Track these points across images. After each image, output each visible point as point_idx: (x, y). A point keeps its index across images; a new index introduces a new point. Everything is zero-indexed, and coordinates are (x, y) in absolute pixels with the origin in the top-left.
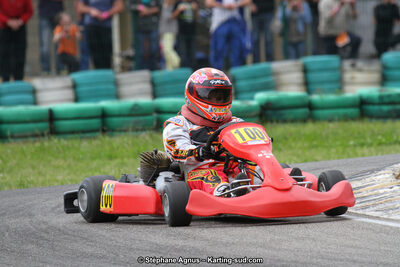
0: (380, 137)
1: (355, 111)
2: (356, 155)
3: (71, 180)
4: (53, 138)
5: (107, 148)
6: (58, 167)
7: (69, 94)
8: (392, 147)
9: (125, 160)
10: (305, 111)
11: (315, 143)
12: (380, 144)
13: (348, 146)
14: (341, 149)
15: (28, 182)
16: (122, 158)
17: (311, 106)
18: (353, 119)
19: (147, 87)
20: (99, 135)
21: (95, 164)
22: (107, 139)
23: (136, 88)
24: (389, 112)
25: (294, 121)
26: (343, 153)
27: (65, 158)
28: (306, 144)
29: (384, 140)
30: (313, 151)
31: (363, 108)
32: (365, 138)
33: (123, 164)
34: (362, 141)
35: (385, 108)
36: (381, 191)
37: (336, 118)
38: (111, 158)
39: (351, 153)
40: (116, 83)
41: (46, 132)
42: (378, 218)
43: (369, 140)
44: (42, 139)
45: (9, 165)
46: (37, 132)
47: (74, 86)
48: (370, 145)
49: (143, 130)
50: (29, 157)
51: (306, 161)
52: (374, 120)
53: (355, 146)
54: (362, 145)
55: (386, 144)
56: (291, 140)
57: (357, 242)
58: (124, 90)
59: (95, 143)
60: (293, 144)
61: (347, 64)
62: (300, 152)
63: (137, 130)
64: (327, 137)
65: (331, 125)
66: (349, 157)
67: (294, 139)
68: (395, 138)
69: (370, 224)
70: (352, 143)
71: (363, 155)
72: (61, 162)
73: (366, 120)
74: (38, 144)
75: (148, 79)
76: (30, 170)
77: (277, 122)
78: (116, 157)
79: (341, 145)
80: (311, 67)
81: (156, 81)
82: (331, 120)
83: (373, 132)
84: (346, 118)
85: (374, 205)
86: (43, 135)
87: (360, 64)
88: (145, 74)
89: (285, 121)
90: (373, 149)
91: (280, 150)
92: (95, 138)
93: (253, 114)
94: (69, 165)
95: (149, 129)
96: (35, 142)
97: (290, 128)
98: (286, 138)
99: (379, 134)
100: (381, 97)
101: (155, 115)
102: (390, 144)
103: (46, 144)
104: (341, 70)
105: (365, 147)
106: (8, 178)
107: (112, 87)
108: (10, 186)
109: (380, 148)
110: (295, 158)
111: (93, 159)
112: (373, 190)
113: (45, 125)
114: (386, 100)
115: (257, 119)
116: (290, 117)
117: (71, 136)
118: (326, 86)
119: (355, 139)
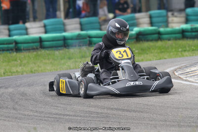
0: (193, 47)
1: (180, 35)
2: (183, 56)
3: (54, 69)
4: (42, 50)
5: (68, 54)
6: (46, 63)
7: (43, 30)
9: (77, 60)
10: (156, 36)
11: (163, 50)
12: (193, 50)
13: (179, 51)
14: (176, 53)
15: (35, 70)
16: (75, 59)
17: (159, 33)
18: (179, 39)
19: (78, 26)
20: (62, 48)
21: (63, 61)
22: (67, 50)
23: (73, 26)
24: (196, 35)
25: (152, 40)
26: (177, 54)
27: (49, 59)
28: (159, 51)
29: (194, 48)
30: (163, 53)
31: (183, 34)
32: (185, 47)
33: (76, 62)
34: (184, 49)
35: (194, 34)
37: (172, 38)
38: (70, 58)
39: (180, 54)
40: (64, 24)
41: (38, 47)
44: (37, 50)
45: (23, 62)
46: (35, 47)
47: (45, 26)
48: (189, 51)
49: (83, 46)
50: (32, 59)
51: (160, 59)
52: (189, 40)
53: (182, 51)
54: (185, 51)
55: (195, 50)
56: (151, 49)
58: (68, 27)
59: (61, 52)
60: (153, 51)
61: (170, 14)
62: (156, 54)
63: (80, 46)
64: (168, 48)
65: (170, 42)
66: (180, 57)
67: (153, 49)
70: (180, 50)
71: (187, 56)
72: (47, 61)
73: (185, 39)
74: (35, 53)
75: (78, 22)
76: (34, 65)
77: (145, 40)
78: (72, 58)
79: (175, 51)
80: (153, 15)
81: (82, 23)
82: (169, 40)
83: (189, 45)
84: (176, 39)
86: (37, 49)
87: (176, 14)
88: (77, 20)
89: (148, 40)
90: (190, 53)
91: (147, 54)
92: (60, 50)
93: (133, 37)
94: (51, 63)
95: (86, 45)
96: (33, 52)
97: (151, 44)
98: (149, 49)
99: (192, 46)
100: (192, 29)
101: (88, 39)
103: (39, 53)
104: (167, 16)
105: (186, 52)
106: (24, 69)
107: (62, 26)
108: (27, 73)
109: (193, 52)
110: (155, 58)
111: (62, 59)
113: (38, 44)
114: (194, 30)
115: (135, 40)
116: (151, 38)
117: (50, 49)
118: (160, 24)
119: (181, 48)
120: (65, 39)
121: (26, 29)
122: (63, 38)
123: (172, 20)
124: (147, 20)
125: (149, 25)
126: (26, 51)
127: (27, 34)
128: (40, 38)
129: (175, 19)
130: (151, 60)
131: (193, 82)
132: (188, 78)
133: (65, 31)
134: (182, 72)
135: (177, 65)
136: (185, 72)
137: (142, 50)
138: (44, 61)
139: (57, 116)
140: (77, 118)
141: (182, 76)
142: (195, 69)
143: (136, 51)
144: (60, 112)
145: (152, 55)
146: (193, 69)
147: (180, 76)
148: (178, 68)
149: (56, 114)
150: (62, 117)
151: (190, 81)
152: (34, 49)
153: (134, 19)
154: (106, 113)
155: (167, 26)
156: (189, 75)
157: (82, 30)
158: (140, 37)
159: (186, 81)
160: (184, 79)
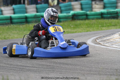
0: (108, 24)
1: (100, 17)
2: (102, 29)
3: (20, 37)
5: (28, 27)
6: (14, 33)
7: (12, 12)
8: (112, 27)
10: (85, 17)
12: (108, 26)
13: (99, 27)
14: (97, 28)
15: (7, 38)
17: (87, 15)
18: (99, 19)
19: (35, 10)
20: (24, 23)
22: (28, 25)
23: (31, 10)
24: (110, 17)
25: (82, 19)
27: (16, 31)
28: (86, 26)
29: (109, 25)
30: (89, 28)
31: (102, 16)
32: (103, 24)
35: (109, 15)
36: (116, 40)
37: (95, 18)
39: (100, 29)
40: (26, 9)
41: (9, 23)
42: (116, 48)
43: (105, 25)
44: (8, 25)
46: (7, 23)
47: (14, 9)
48: (106, 26)
50: (5, 30)
51: (87, 31)
52: (105, 19)
53: (101, 27)
54: (103, 26)
56: (82, 25)
57: (112, 55)
58: (28, 10)
59: (24, 26)
60: (83, 26)
61: (93, 3)
62: (85, 29)
64: (92, 24)
65: (94, 21)
66: (100, 30)
67: (83, 25)
68: (112, 24)
69: (115, 50)
70: (100, 26)
71: (104, 30)
72: (15, 32)
74: (7, 27)
75: (35, 7)
76: (6, 34)
77: (77, 20)
79: (97, 26)
80: (83, 3)
81: (38, 8)
82: (93, 19)
83: (106, 23)
84: (97, 19)
85: (115, 44)
86: (8, 24)
87: (97, 3)
88: (34, 6)
89: (79, 19)
90: (106, 28)
91: (79, 28)
92: (23, 25)
93: (70, 17)
94: (18, 33)
96: (6, 26)
97: (81, 22)
98: (80, 25)
99: (107, 23)
100: (107, 12)
101: (41, 18)
102: (111, 26)
103: (10, 26)
104: (92, 4)
107: (24, 9)
111: (24, 31)
112: (114, 40)
113: (9, 21)
114: (109, 13)
115: (71, 19)
116: (81, 18)
117: (17, 24)
118: (88, 9)
119: (101, 24)
120: (26, 18)
121: (2, 11)
122: (25, 17)
123: (95, 7)
124: (79, 6)
125: (81, 10)
126: (2, 25)
127: (2, 14)
128: (11, 17)
129: (97, 6)
130: (81, 32)
131: (108, 46)
132: (105, 44)
133: (26, 12)
134: (101, 40)
135: (98, 35)
136: (103, 40)
137: (76, 25)
138: (13, 32)
139: (21, 67)
140: (34, 68)
141: (101, 43)
142: (109, 38)
143: (72, 26)
144: (23, 65)
145: (82, 29)
146: (108, 38)
147: (100, 42)
148: (98, 38)
149: (21, 66)
150: (24, 68)
151: (106, 46)
152: (6, 24)
153: (70, 5)
154: (53, 66)
155: (92, 11)
156: (106, 42)
157: (37, 12)
158: (75, 17)
159: (104, 45)
160: (103, 44)
